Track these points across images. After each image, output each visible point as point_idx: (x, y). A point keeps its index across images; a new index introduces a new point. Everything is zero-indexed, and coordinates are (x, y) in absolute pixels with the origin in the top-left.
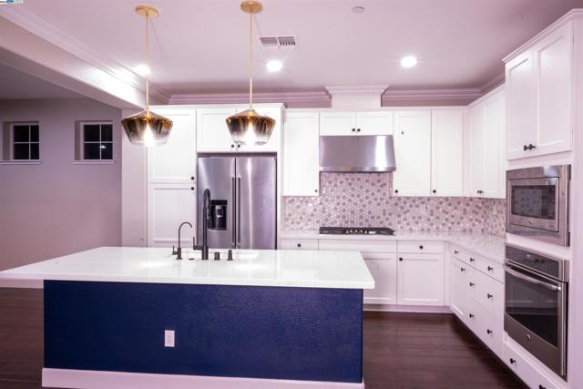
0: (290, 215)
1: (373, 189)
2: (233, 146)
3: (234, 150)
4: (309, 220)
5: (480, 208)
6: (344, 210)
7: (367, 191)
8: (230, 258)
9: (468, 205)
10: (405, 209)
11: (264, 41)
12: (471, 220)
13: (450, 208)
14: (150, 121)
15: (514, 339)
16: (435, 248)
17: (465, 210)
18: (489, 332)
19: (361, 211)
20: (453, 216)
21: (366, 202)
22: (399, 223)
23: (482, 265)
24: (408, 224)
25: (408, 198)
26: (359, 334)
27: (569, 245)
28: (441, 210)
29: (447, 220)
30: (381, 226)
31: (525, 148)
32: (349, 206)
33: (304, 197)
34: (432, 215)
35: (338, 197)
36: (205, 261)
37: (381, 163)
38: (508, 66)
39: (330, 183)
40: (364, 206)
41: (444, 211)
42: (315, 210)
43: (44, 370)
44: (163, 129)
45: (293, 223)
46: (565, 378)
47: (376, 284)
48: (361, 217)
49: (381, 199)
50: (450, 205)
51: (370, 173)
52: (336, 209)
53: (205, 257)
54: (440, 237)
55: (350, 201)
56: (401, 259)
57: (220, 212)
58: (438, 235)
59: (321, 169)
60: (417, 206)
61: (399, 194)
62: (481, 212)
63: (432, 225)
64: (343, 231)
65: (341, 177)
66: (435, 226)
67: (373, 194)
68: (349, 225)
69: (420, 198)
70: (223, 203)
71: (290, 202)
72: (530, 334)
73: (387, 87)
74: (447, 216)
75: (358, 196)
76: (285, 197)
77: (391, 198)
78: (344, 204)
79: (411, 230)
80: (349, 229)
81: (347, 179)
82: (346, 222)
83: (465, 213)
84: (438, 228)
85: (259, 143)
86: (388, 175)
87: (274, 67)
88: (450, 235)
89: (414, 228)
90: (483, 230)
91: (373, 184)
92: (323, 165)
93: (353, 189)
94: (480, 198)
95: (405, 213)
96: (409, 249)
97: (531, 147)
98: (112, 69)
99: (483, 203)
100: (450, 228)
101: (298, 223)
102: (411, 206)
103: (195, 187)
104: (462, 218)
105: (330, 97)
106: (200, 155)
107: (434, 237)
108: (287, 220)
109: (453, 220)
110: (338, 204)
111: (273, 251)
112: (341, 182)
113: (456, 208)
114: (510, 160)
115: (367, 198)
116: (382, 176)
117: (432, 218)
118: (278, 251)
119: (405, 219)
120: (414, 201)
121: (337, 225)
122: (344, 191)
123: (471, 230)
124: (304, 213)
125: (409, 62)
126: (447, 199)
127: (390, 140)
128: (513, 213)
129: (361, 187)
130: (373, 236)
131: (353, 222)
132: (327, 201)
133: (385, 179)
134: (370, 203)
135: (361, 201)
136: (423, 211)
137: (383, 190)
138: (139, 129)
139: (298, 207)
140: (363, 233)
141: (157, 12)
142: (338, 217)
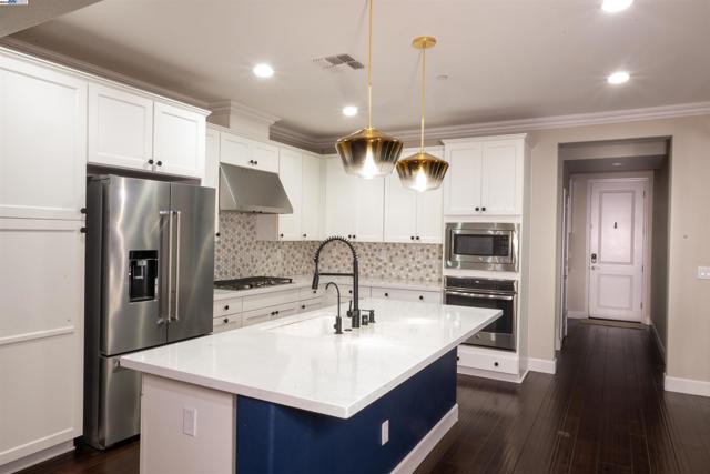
1: (244, 233)
7: (239, 235)
10: (265, 253)
19: (234, 258)
21: (238, 247)
30: (250, 276)
31: (477, 209)
48: (234, 266)
49: (250, 244)
60: (275, 251)
61: (283, 239)
67: (244, 238)
70: (151, 256)
77: (257, 242)
86: (255, 216)
91: (244, 227)
95: (267, 259)
102: (271, 251)
115: (239, 243)
116: (251, 217)
129: (234, 230)
134: (241, 248)
135: (234, 246)
137: (251, 233)
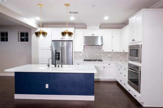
0: (76, 56)
1: (97, 50)
2: (61, 39)
3: (61, 40)
4: (81, 58)
5: (124, 55)
6: (90, 55)
7: (96, 50)
8: (62, 67)
9: (121, 54)
10: (105, 55)
11: (70, 12)
12: (122, 58)
13: (117, 55)
14: (42, 33)
15: (130, 85)
16: (113, 65)
17: (120, 55)
18: (124, 84)
19: (94, 55)
20: (117, 57)
21: (95, 53)
22: (104, 58)
23: (123, 68)
24: (106, 59)
25: (106, 52)
26: (93, 84)
27: (141, 63)
28: (114, 55)
29: (116, 58)
30: (99, 59)
31: (133, 40)
32: (91, 54)
33: (80, 52)
34: (112, 56)
35: (88, 52)
36: (55, 67)
37: (99, 43)
38: (130, 20)
39: (86, 48)
40: (95, 54)
41: (115, 55)
42: (83, 55)
43: (15, 94)
44: (45, 35)
45: (77, 58)
46: (140, 93)
47: (97, 72)
48: (94, 57)
49: (100, 52)
50: (117, 54)
51: (97, 46)
52: (88, 55)
53: (55, 66)
54: (114, 62)
55: (91, 53)
56: (104, 67)
57: (58, 56)
58: (114, 61)
59: (84, 45)
60: (108, 54)
61: (104, 51)
62: (124, 56)
63: (112, 59)
64: (90, 60)
65: (89, 47)
66: (113, 59)
67: (97, 51)
68: (91, 59)
69: (109, 52)
70: (59, 53)
71: (76, 53)
72: (133, 84)
73: (101, 24)
74: (116, 57)
75: (94, 52)
76: (75, 52)
77: (102, 52)
78: (90, 54)
79: (107, 60)
80: (91, 60)
81: (91, 47)
82: (91, 58)
83: (120, 56)
84: (114, 60)
85: (69, 38)
86: (101, 46)
87: (72, 18)
88: (116, 61)
89: (108, 60)
90: (125, 60)
91: (97, 49)
92: (84, 44)
93: (92, 50)
94: (124, 52)
95: (105, 56)
96: (106, 65)
97: (134, 40)
98: (30, 18)
99: (125, 53)
100: (117, 60)
101: (78, 59)
102: (107, 54)
103: (51, 49)
104: (120, 57)
105: (87, 26)
106: (53, 41)
107: (112, 62)
108: (75, 58)
109: (117, 58)
110: (88, 54)
111: (72, 65)
112: (89, 48)
113: (118, 55)
114: (130, 43)
115: (96, 52)
116: (100, 46)
117: (112, 57)
118: (73, 65)
119: (105, 58)
120: (108, 53)
121: (88, 59)
122: (90, 50)
123: (122, 60)
124: (80, 56)
125: (106, 18)
126: (116, 52)
127: (102, 37)
128: (130, 56)
129: (94, 49)
130: (97, 62)
131: (92, 58)
132: (86, 53)
133: (100, 47)
134: (97, 53)
135: (94, 53)
136: (110, 55)
137: (100, 50)
138: (39, 35)
139: (78, 54)
140: (95, 61)
141: (43, 5)
142: (88, 57)
